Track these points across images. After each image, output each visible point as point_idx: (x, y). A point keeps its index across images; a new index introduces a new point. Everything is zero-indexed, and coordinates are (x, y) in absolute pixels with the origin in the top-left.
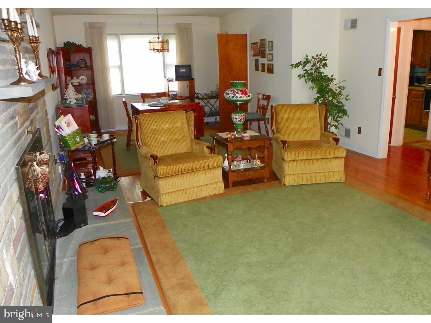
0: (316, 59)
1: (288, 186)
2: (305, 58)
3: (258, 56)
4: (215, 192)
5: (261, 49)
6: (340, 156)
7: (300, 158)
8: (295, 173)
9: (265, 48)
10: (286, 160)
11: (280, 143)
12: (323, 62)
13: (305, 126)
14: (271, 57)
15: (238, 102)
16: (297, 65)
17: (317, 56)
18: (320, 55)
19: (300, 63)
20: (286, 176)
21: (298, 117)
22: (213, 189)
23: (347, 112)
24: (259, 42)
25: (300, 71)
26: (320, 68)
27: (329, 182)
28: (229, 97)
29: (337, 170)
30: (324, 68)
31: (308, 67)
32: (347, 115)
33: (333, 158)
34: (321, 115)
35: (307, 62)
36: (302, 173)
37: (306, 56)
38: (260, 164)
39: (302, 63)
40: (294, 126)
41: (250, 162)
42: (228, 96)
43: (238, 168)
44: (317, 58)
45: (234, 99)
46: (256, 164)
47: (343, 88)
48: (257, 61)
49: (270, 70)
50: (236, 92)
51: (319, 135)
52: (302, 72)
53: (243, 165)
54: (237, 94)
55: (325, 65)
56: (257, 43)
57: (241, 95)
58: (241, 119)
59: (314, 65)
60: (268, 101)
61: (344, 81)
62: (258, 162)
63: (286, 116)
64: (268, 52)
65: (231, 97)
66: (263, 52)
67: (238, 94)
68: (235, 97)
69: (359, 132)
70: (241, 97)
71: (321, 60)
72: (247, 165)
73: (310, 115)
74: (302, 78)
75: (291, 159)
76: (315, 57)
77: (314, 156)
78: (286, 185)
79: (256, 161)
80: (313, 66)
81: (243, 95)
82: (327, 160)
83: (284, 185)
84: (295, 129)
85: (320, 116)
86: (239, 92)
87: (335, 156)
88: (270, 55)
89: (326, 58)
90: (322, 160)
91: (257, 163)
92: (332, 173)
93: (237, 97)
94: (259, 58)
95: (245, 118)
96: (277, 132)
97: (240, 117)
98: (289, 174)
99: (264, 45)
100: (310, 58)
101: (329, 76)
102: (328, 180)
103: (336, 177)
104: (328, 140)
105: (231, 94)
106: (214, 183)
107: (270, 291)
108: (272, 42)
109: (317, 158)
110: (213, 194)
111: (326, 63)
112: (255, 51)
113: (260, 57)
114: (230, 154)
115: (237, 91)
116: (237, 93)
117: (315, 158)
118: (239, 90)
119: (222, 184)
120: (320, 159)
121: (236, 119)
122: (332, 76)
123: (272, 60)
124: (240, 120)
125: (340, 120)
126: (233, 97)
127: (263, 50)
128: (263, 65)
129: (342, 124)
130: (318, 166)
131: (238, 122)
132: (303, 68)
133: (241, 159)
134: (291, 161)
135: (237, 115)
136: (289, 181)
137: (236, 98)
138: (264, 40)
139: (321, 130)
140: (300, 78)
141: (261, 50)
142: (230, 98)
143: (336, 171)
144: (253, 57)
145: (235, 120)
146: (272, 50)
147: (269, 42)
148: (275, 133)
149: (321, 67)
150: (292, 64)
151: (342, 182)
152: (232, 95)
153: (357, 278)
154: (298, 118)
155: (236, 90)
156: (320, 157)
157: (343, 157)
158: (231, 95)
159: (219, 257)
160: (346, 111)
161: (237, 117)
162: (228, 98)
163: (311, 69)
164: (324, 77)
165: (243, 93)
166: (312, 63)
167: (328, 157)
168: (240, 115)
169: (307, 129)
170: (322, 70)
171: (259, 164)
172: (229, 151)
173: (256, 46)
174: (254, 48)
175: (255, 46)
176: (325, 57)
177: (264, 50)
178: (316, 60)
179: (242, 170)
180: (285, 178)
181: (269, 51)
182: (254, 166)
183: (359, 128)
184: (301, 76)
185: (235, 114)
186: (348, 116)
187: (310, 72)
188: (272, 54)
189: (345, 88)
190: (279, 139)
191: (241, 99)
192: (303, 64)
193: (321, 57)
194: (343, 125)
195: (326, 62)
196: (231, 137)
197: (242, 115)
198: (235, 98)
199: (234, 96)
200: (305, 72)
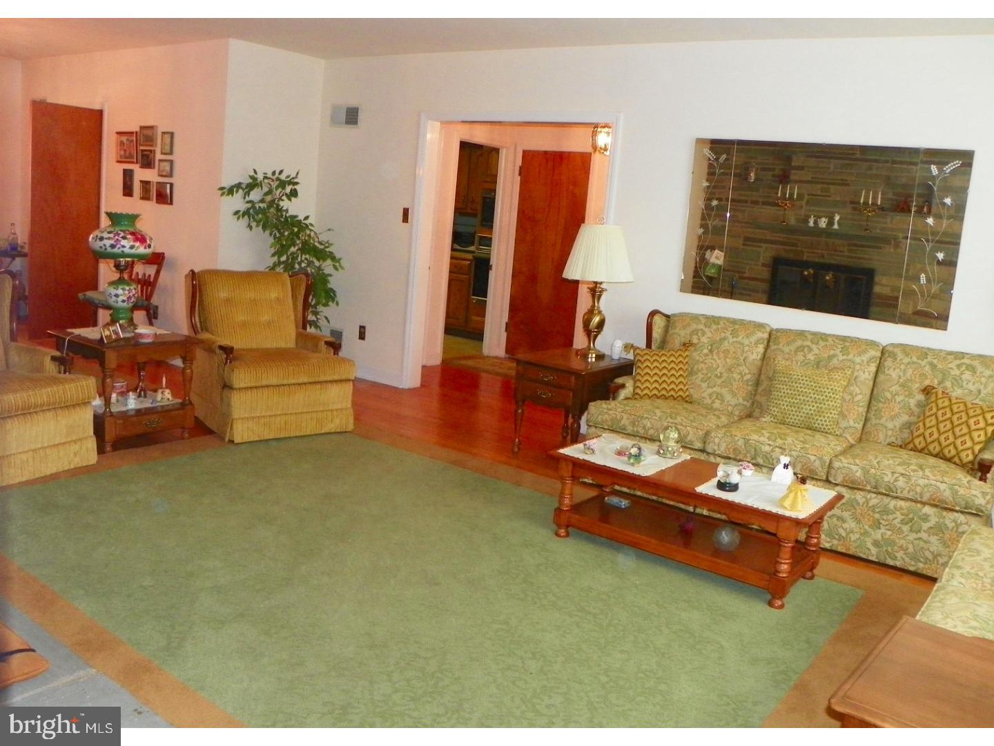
0: (273, 180)
1: (238, 444)
2: (252, 177)
3: (133, 163)
4: (77, 462)
5: (142, 148)
6: (344, 377)
7: (264, 383)
8: (253, 415)
9: (151, 146)
10: (236, 385)
11: (218, 351)
12: (288, 189)
13: (265, 318)
14: (168, 168)
15: (121, 259)
16: (231, 191)
17: (274, 173)
18: (281, 172)
19: (238, 186)
20: (235, 421)
21: (250, 298)
22: (72, 455)
23: (335, 295)
24: (136, 132)
25: (237, 202)
26: (280, 199)
27: (323, 431)
28: (105, 245)
29: (339, 407)
30: (290, 200)
31: (255, 195)
32: (335, 302)
33: (331, 382)
34: (296, 296)
35: (253, 184)
36: (269, 413)
37: (253, 171)
38: (171, 399)
39: (244, 186)
40: (241, 318)
41: (145, 396)
42: (101, 244)
43: (124, 409)
44: (274, 178)
45: (116, 250)
46: (162, 398)
47: (327, 245)
48: (128, 175)
49: (164, 197)
50: (121, 236)
51: (294, 336)
52: (243, 207)
53: (132, 403)
54: (123, 241)
55: (294, 193)
56: (132, 133)
57: (132, 243)
58: (129, 298)
59: (270, 192)
60: (158, 267)
61: (329, 230)
62: (168, 394)
63: (223, 295)
64: (159, 156)
65: (108, 245)
66: (147, 156)
67: (126, 241)
68: (119, 246)
69: (362, 336)
70: (132, 247)
71: (282, 184)
72: (142, 402)
73: (274, 295)
74: (243, 217)
75: (246, 385)
76: (269, 175)
77: (294, 378)
78: (236, 442)
79: (162, 393)
80: (266, 194)
81: (138, 244)
82: (318, 386)
83: (231, 442)
84: (244, 325)
85: (294, 297)
86: (129, 236)
87: (336, 377)
88: (166, 164)
89: (295, 181)
90: (310, 387)
91: (165, 397)
92: (329, 413)
93: (123, 247)
94: (136, 168)
95: (136, 295)
96: (202, 330)
97: (127, 292)
98: (241, 416)
99: (150, 140)
100: (260, 177)
101: (301, 217)
102: (322, 430)
103: (337, 421)
104: (316, 346)
105: (109, 238)
106: (75, 442)
107: (283, 627)
108: (172, 134)
109: (300, 381)
110: (72, 467)
111: (295, 190)
112: (125, 151)
113: (138, 165)
114: (110, 375)
115: (122, 234)
116: (124, 238)
117: (293, 381)
118: (128, 231)
119: (92, 444)
120: (305, 384)
121: (117, 296)
122: (307, 218)
123: (171, 175)
124: (125, 298)
125: (321, 312)
126: (113, 246)
127: (146, 150)
128: (145, 184)
129: (326, 318)
130: (299, 399)
131: (120, 304)
132: (245, 198)
133: (124, 389)
134: (245, 388)
135: (121, 287)
136: (241, 432)
137: (122, 249)
138: (151, 128)
139: (297, 327)
140: (238, 218)
141: (142, 151)
142: (106, 249)
143: (337, 410)
144: (119, 164)
145: (114, 298)
146: (171, 153)
147: (164, 133)
148: (198, 331)
149: (284, 198)
150: (222, 186)
151: (350, 432)
152: (112, 242)
153: (437, 584)
154: (250, 300)
155: (121, 231)
156: (306, 380)
157: (349, 380)
158: (108, 243)
159: (145, 584)
160: (334, 292)
161: (120, 292)
162: (101, 247)
163: (262, 201)
164: (289, 219)
165: (137, 239)
166: (266, 189)
167: (321, 379)
168: (127, 288)
169: (269, 323)
170: (285, 204)
171: (168, 399)
172: (106, 367)
173: (128, 140)
174: (122, 143)
175: (124, 139)
176: (293, 178)
177: (151, 151)
178: (272, 183)
179: (133, 413)
180: (232, 425)
181: (162, 153)
182: (158, 404)
183: (362, 328)
184: (241, 213)
185: (115, 286)
186: (337, 304)
187: (260, 207)
188: (171, 162)
189: (332, 244)
190: (213, 343)
191: (133, 251)
192: (246, 188)
193: (283, 177)
194: (329, 322)
195: (296, 187)
196: (110, 336)
197: (132, 288)
198: (119, 248)
199: (117, 244)
200: (249, 205)
